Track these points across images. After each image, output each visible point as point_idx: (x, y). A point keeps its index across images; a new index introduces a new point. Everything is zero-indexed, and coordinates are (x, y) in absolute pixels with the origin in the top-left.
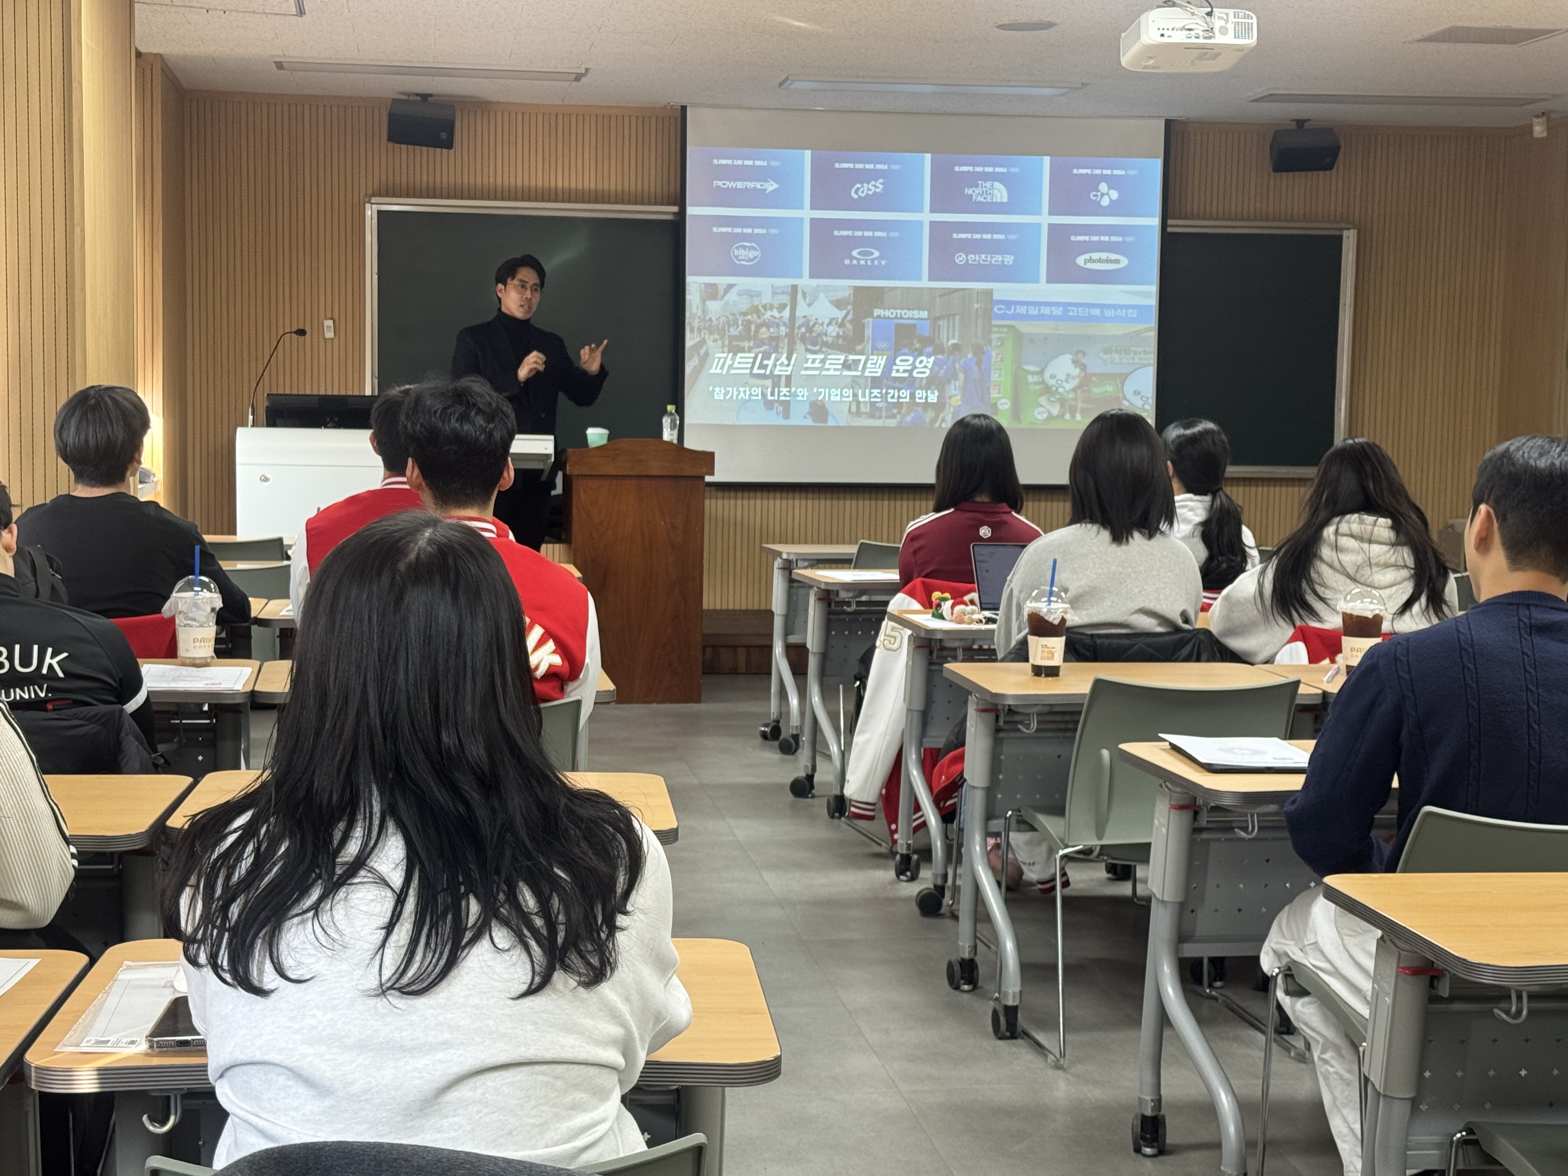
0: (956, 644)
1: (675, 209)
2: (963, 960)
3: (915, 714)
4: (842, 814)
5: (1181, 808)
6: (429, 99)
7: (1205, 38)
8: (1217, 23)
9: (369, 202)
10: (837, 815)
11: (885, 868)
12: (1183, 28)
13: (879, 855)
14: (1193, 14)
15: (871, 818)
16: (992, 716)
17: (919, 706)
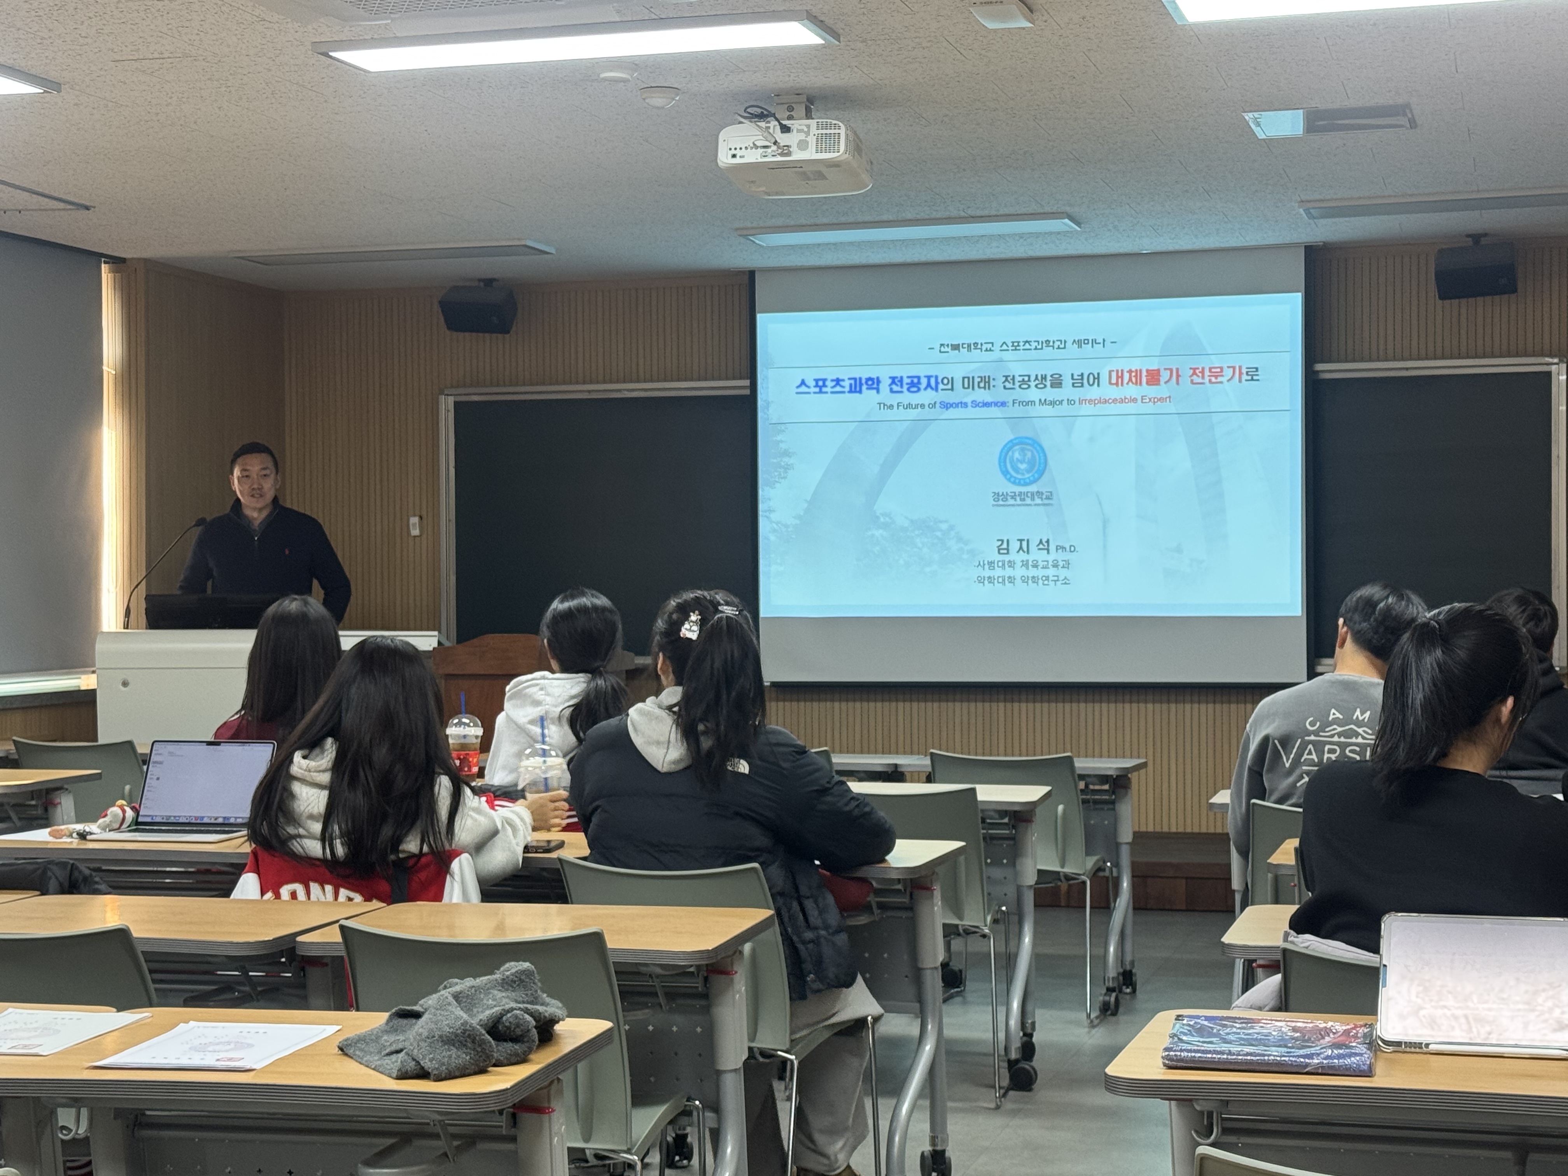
1: (747, 383)
7: (781, 155)
8: (795, 138)
9: (443, 394)
12: (756, 147)
14: (766, 129)
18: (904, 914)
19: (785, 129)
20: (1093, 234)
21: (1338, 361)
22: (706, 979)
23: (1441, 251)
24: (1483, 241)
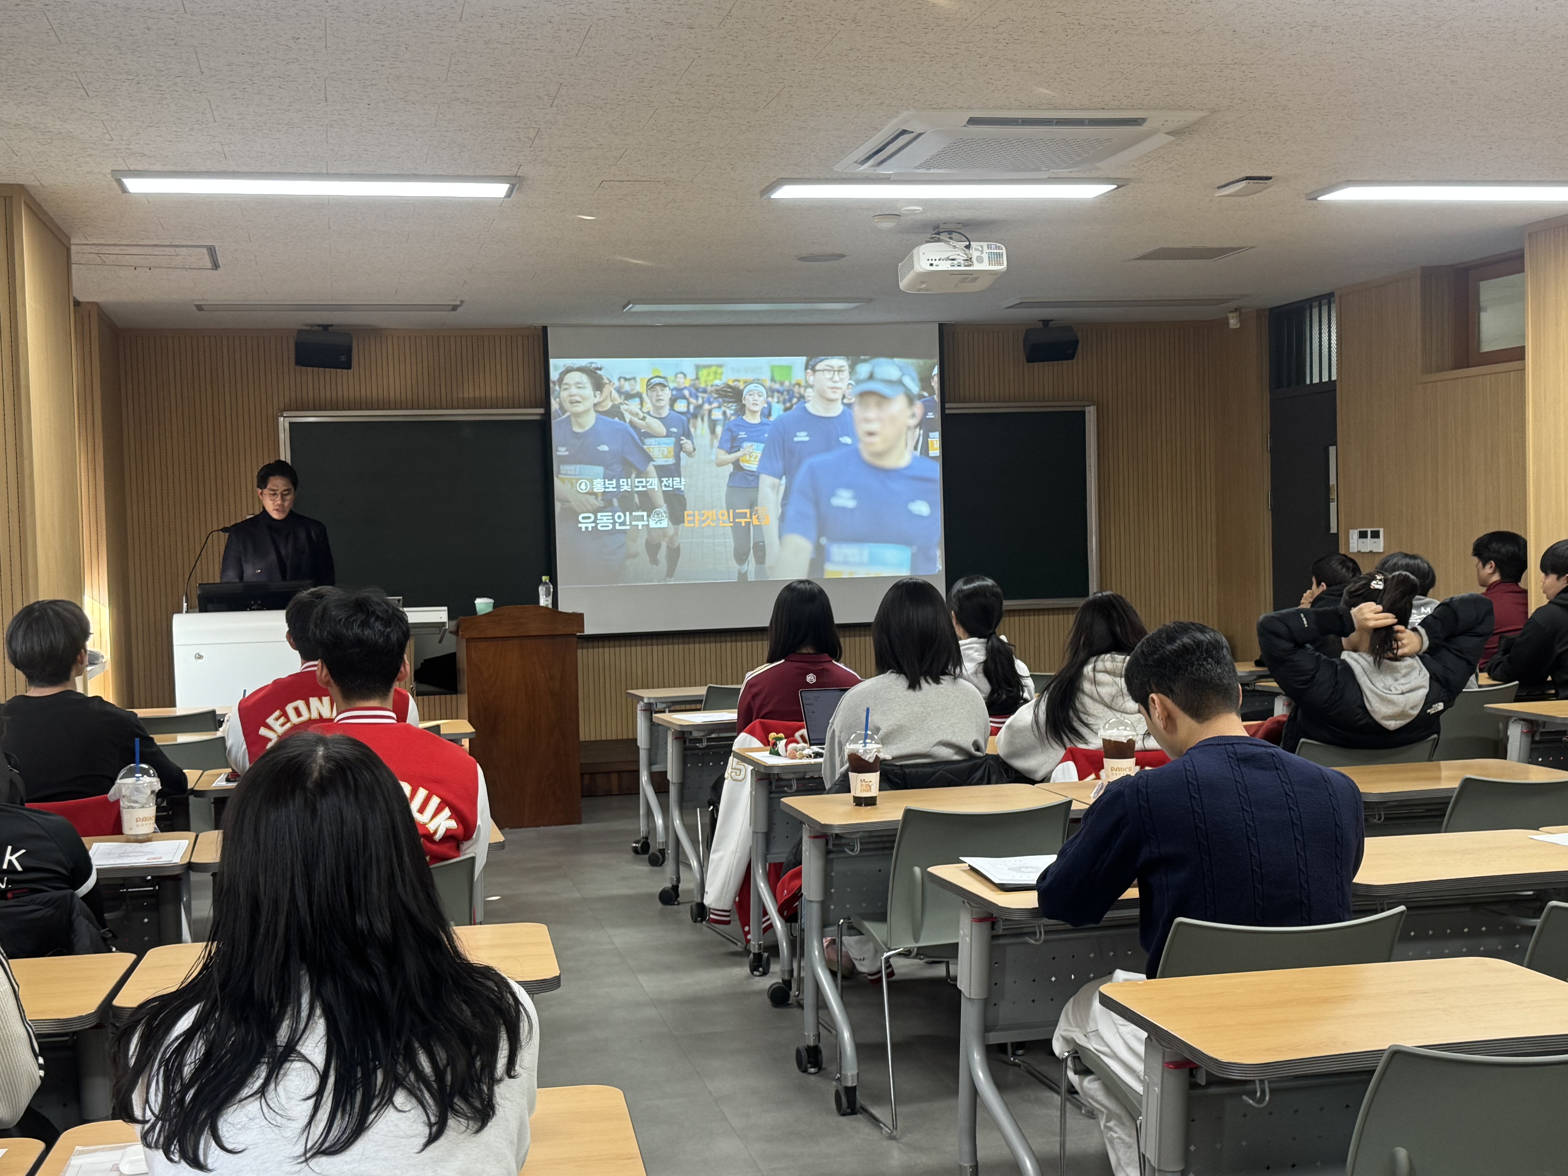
0: (791, 776)
1: (542, 411)
2: (809, 1047)
3: (760, 835)
4: (703, 919)
5: (981, 920)
6: (330, 328)
7: (966, 266)
8: (975, 254)
9: (282, 416)
10: (699, 919)
11: (740, 965)
12: (948, 259)
13: (735, 954)
14: (955, 247)
15: (728, 923)
16: (823, 841)
17: (762, 828)
19: (968, 248)
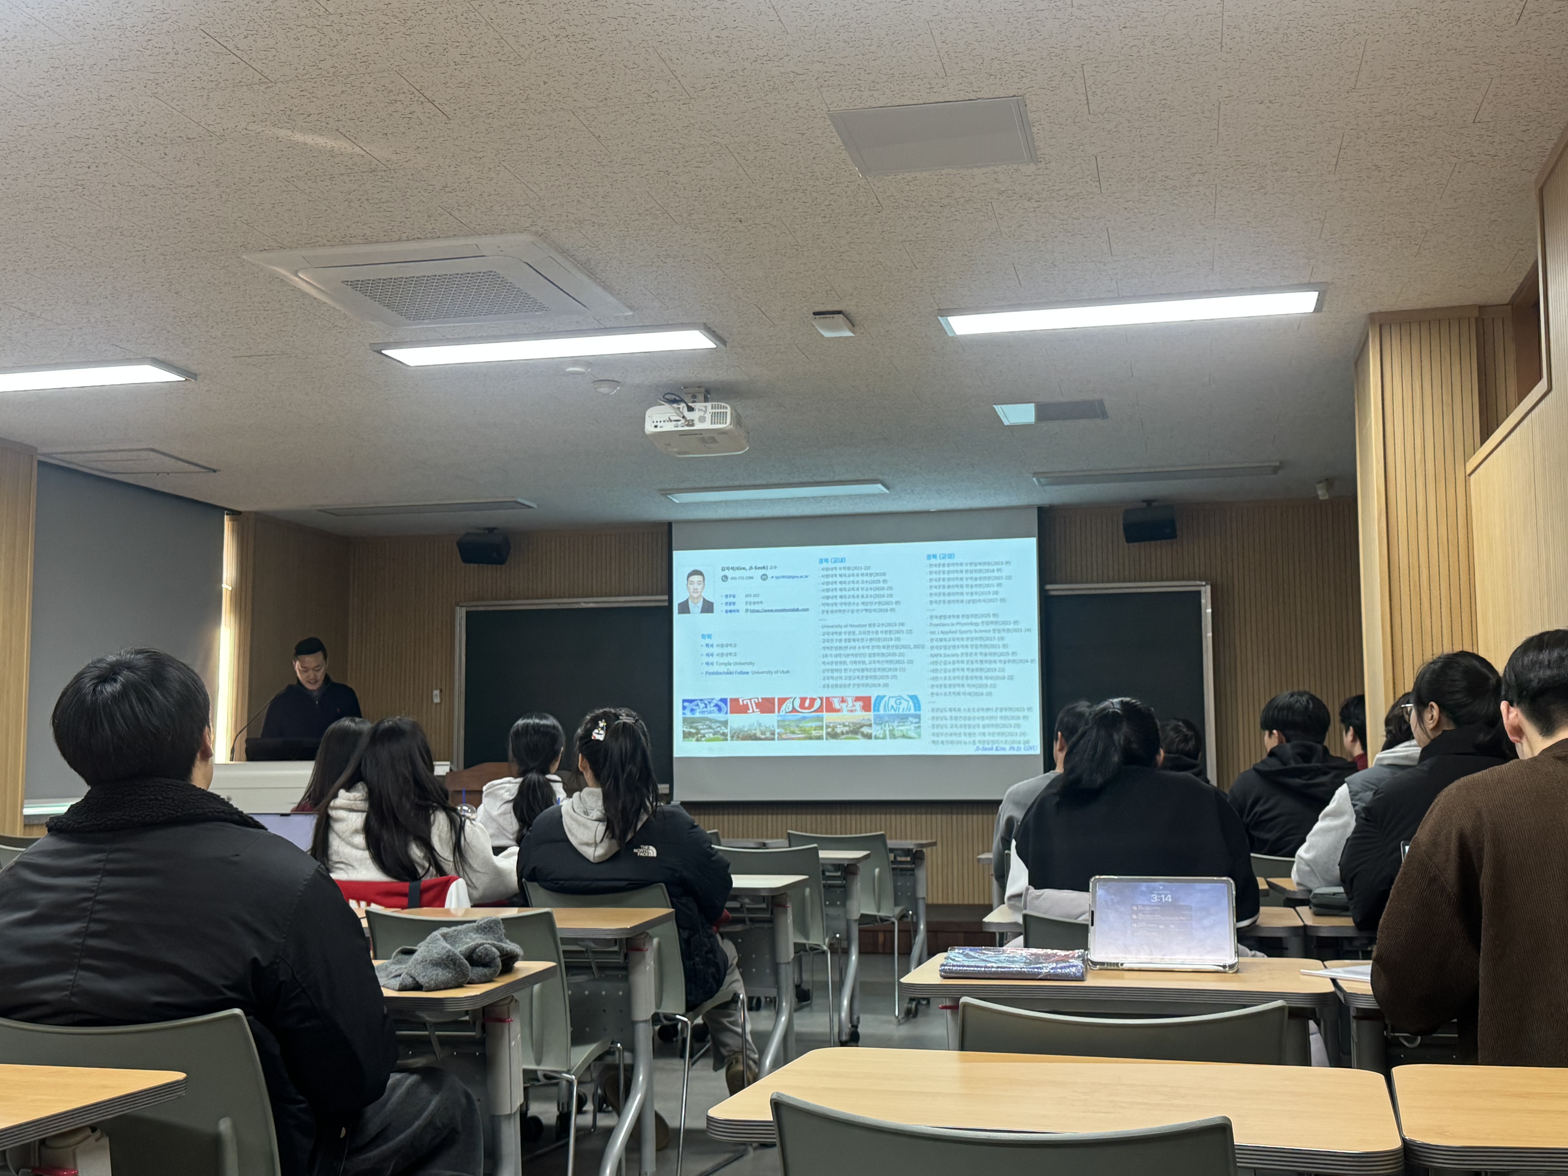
1: (666, 597)
7: (689, 426)
8: (697, 415)
9: (458, 606)
12: (671, 421)
14: (677, 409)
18: (766, 925)
19: (691, 409)
20: (897, 496)
21: (1061, 583)
22: (626, 956)
23: (1127, 512)
24: (1154, 504)
